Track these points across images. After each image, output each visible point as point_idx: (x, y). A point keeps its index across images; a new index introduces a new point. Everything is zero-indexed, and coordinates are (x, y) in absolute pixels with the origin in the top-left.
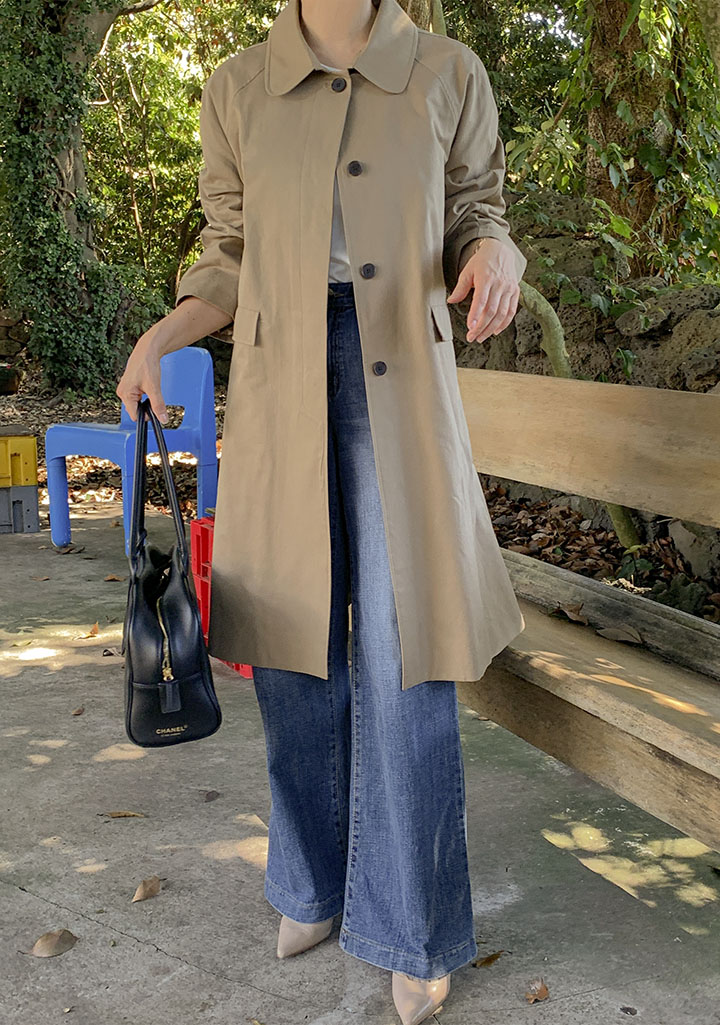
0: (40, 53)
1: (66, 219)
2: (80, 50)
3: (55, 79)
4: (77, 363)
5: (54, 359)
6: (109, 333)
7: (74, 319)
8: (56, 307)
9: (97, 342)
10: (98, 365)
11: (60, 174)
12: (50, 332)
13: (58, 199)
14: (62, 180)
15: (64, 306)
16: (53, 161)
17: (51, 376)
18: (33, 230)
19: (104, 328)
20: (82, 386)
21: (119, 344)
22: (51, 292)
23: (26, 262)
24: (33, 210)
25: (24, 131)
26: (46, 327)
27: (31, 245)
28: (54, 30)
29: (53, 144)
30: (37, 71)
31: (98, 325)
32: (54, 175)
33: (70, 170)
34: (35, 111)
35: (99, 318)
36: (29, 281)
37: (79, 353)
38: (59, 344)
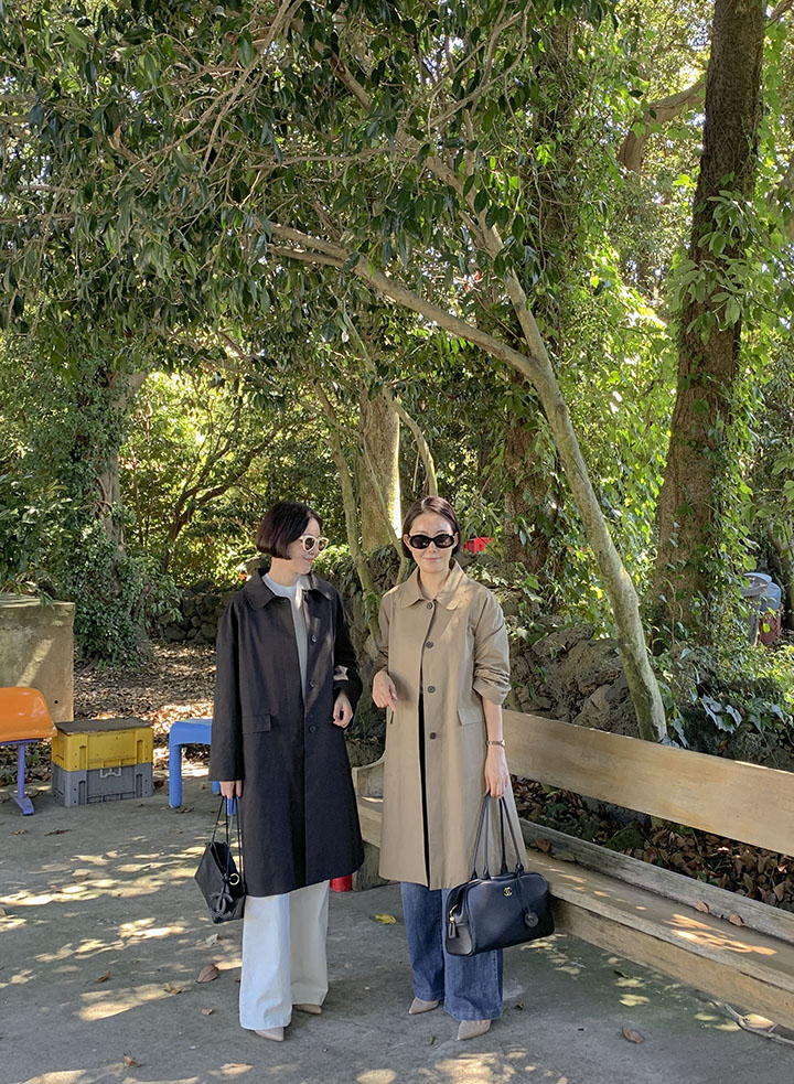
0: (93, 402)
1: (105, 525)
3: (103, 421)
4: (107, 638)
6: (132, 613)
7: (106, 603)
8: (93, 593)
9: (123, 620)
10: (123, 639)
11: (102, 491)
13: (100, 510)
14: (103, 495)
15: (99, 592)
16: (97, 481)
19: (129, 609)
20: (111, 656)
21: (140, 621)
22: (90, 582)
23: (71, 559)
25: (78, 459)
26: (85, 610)
27: (76, 545)
28: (104, 385)
29: (98, 468)
30: (90, 416)
31: (124, 607)
32: (98, 491)
34: (86, 444)
35: (127, 601)
36: (73, 574)
38: (94, 622)
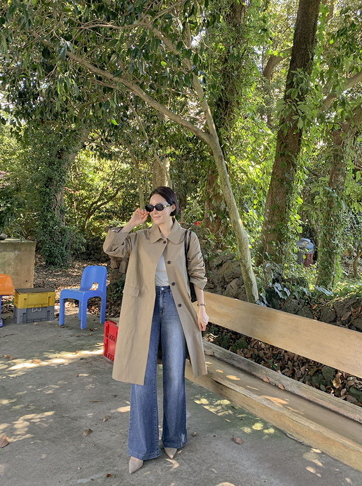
0: (54, 165)
1: (57, 213)
2: (66, 164)
3: (58, 172)
4: (55, 257)
5: (49, 256)
6: (66, 248)
7: (56, 243)
8: (51, 240)
9: (62, 250)
10: (62, 258)
11: (57, 200)
12: (48, 247)
13: (55, 207)
14: (57, 201)
15: (53, 239)
16: (55, 196)
17: (47, 261)
18: (47, 216)
19: (65, 246)
20: (56, 264)
21: (69, 251)
22: (50, 235)
23: (43, 226)
24: (47, 211)
25: (47, 187)
26: (47, 246)
27: (45, 221)
28: (60, 158)
29: (55, 191)
30: (53, 170)
31: (63, 245)
32: (55, 200)
33: (59, 198)
34: (51, 181)
35: (64, 243)
36: (44, 232)
37: (56, 254)
38: (50, 251)
